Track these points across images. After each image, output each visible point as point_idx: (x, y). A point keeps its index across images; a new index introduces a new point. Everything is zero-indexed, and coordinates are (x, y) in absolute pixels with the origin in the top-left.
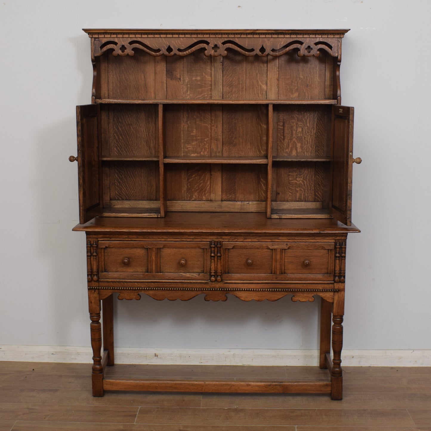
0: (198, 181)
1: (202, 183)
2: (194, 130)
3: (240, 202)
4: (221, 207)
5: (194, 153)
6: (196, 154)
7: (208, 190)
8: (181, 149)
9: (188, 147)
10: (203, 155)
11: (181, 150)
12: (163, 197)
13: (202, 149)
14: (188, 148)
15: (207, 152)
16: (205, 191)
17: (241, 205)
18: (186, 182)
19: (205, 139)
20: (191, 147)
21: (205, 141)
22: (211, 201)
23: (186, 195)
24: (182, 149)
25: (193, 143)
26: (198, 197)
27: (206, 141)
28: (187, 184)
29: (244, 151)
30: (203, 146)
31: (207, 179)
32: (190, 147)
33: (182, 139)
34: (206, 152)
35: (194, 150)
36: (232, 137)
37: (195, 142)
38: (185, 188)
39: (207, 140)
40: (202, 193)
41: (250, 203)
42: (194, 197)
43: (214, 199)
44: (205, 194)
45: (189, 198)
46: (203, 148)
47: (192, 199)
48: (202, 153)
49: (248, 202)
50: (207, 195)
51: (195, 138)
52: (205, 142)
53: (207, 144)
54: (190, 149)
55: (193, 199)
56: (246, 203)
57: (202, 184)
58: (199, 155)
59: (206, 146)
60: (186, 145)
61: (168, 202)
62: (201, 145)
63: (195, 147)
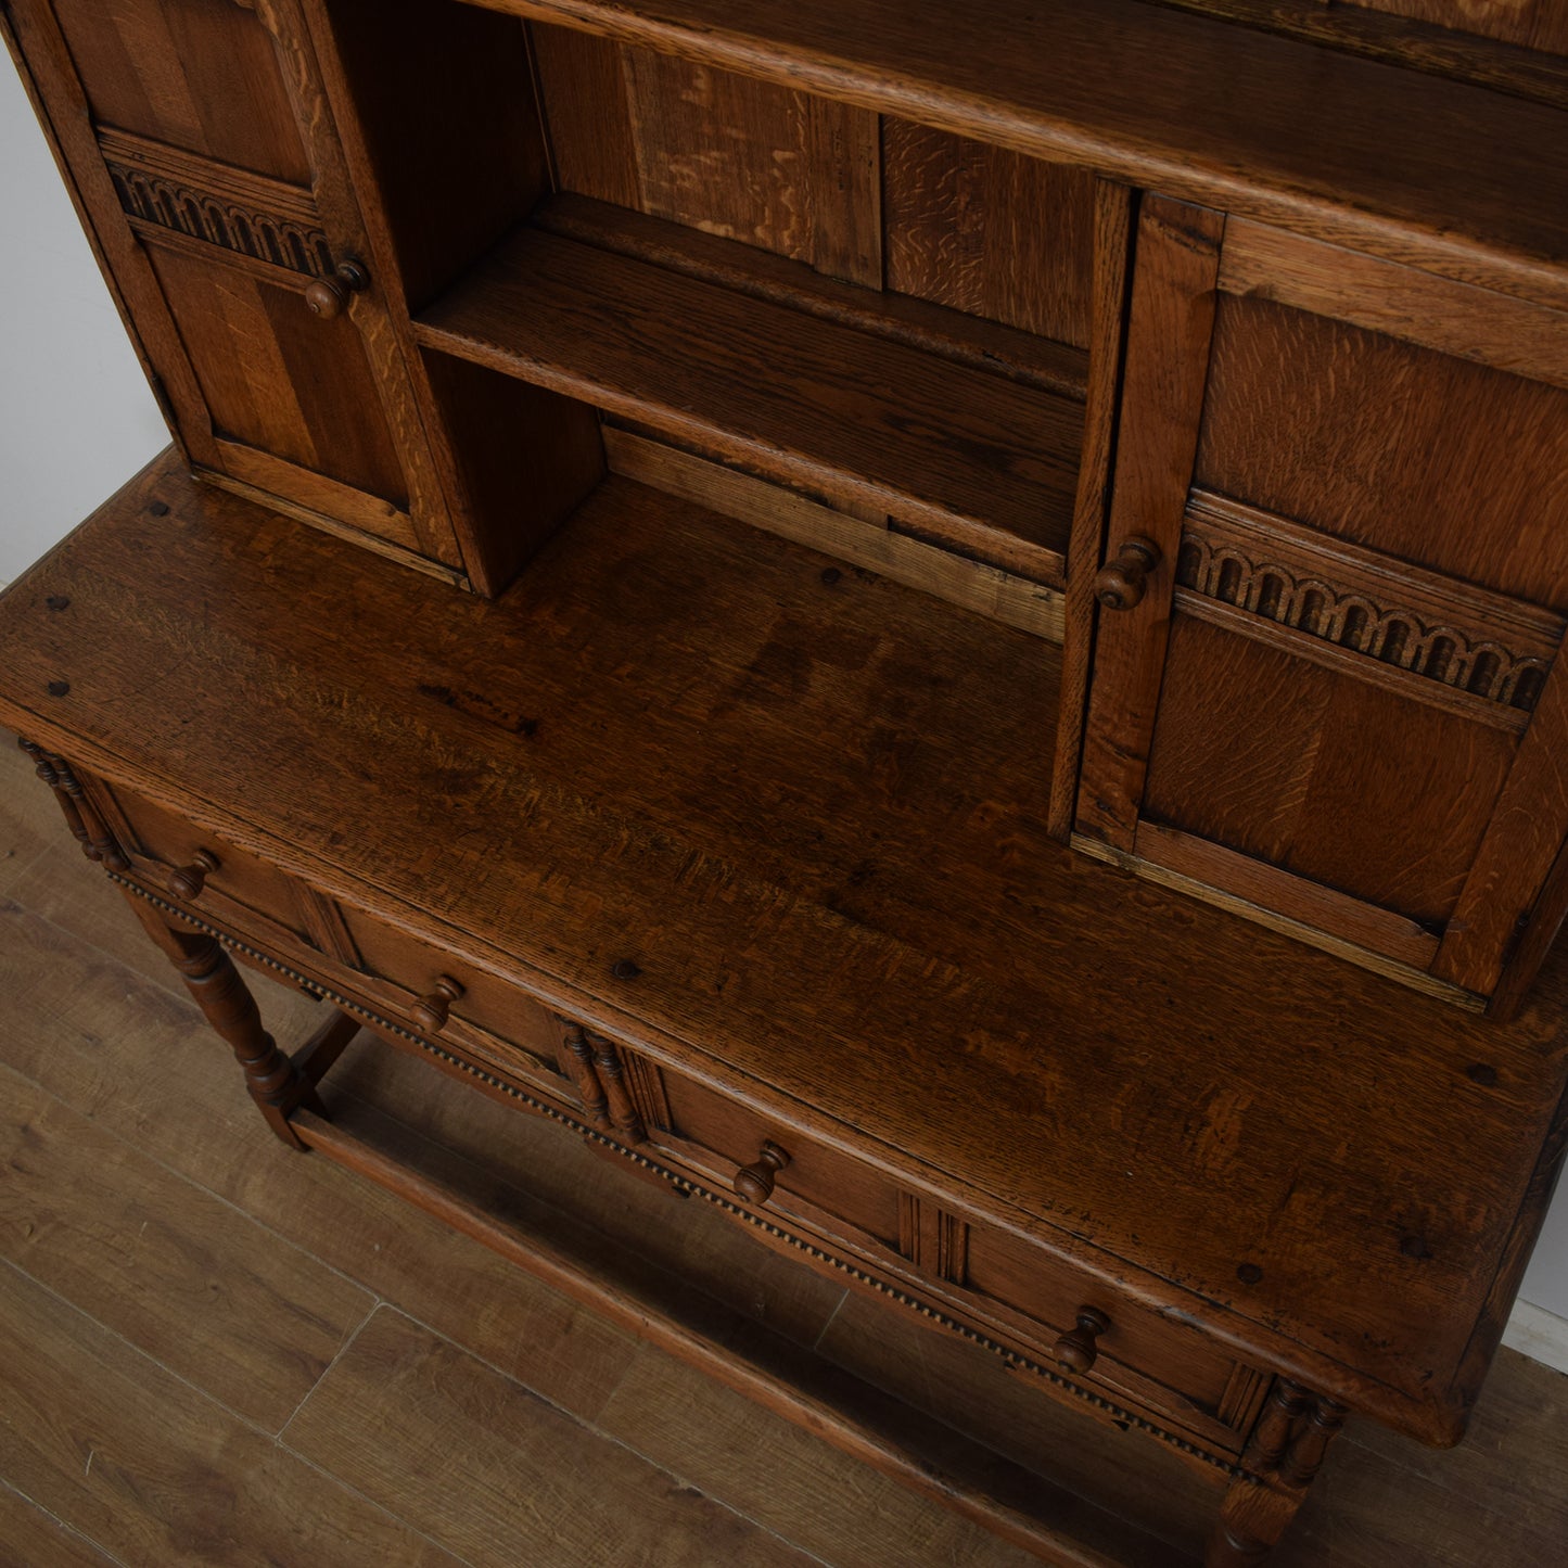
2: (698, 77)
3: (997, 572)
4: (888, 556)
5: (715, 221)
6: (730, 228)
8: (637, 170)
9: (673, 168)
10: (770, 245)
11: (637, 178)
13: (758, 209)
14: (672, 179)
15: (792, 237)
17: (1000, 590)
19: (772, 149)
20: (694, 174)
21: (773, 160)
22: (831, 506)
24: (643, 176)
25: (702, 158)
27: (781, 168)
30: (764, 193)
32: (688, 176)
33: (632, 110)
34: (786, 233)
35: (714, 197)
36: (954, 194)
37: (715, 154)
39: (787, 161)
46: (764, 205)
48: (760, 232)
49: (1042, 590)
51: (707, 129)
52: (776, 173)
53: (790, 190)
54: (687, 184)
56: (1030, 589)
58: (743, 237)
59: (785, 199)
60: (662, 155)
61: (605, 429)
62: (752, 183)
63: (716, 183)
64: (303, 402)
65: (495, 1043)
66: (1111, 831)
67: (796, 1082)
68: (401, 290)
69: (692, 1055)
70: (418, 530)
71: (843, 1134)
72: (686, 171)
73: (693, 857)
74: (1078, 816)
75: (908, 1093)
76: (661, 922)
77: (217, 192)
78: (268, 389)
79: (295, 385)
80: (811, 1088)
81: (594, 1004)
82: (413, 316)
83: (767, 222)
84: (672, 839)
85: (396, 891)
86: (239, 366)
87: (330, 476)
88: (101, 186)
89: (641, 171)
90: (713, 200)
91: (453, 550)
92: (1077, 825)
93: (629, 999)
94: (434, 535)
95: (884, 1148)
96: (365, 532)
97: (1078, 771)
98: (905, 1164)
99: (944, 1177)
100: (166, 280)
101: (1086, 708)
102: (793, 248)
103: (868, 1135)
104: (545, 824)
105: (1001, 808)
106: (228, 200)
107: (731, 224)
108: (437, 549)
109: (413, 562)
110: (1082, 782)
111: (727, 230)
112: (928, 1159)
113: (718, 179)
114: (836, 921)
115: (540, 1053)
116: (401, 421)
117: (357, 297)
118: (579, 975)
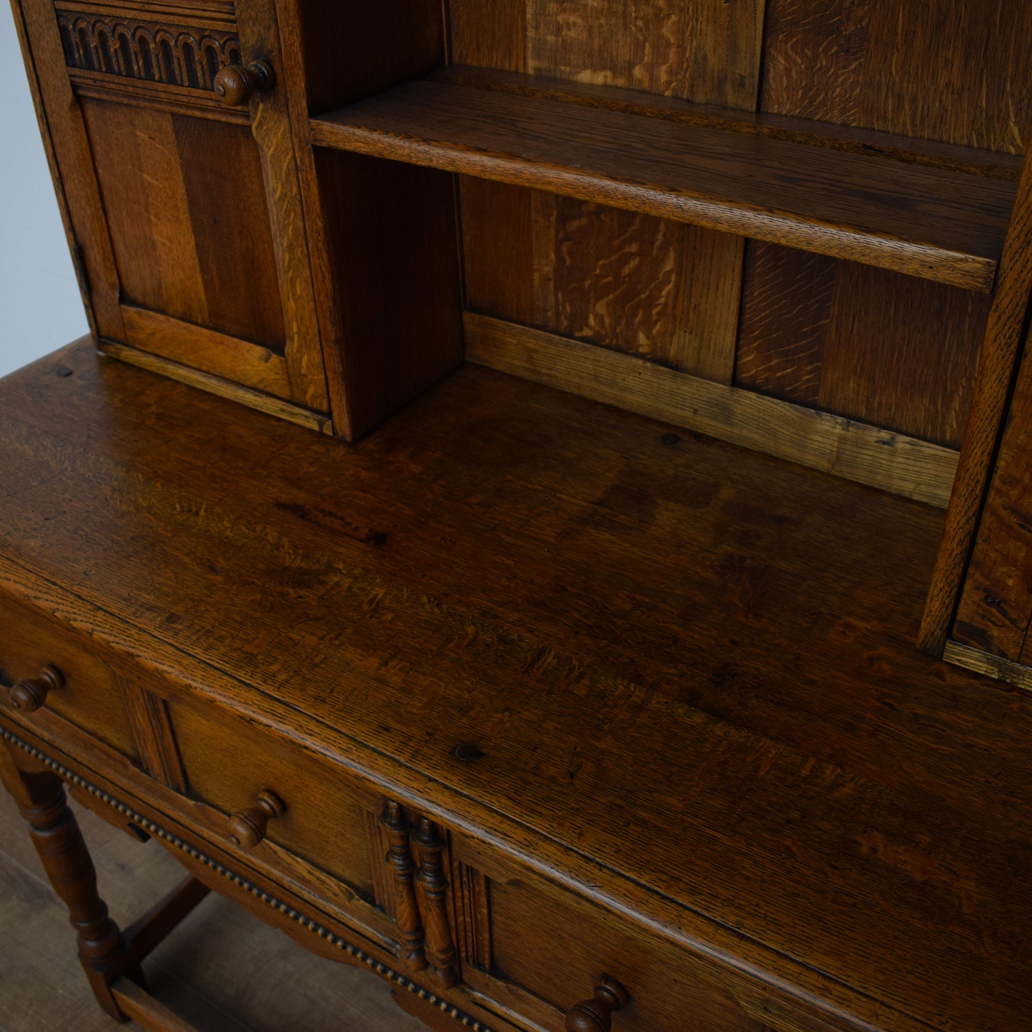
0: (616, 243)
1: (632, 255)
3: (840, 420)
4: (725, 413)
5: (595, 69)
6: (609, 74)
7: (666, 304)
8: (525, 29)
9: (560, 18)
10: (646, 85)
11: (525, 37)
12: (333, 337)
13: (639, 46)
14: (558, 30)
15: (670, 72)
16: (650, 303)
17: (842, 439)
18: (552, 232)
20: (579, 21)
22: (675, 367)
23: (551, 298)
24: (531, 33)
26: (614, 327)
28: (558, 244)
29: (914, 101)
30: (647, 28)
31: (660, 237)
32: (574, 24)
34: (664, 68)
35: (597, 43)
38: (545, 266)
40: (635, 315)
41: (902, 442)
42: (592, 321)
43: (690, 364)
44: (647, 324)
45: (565, 323)
46: (646, 40)
47: (582, 330)
48: (638, 72)
49: (885, 435)
50: (658, 327)
53: (674, 18)
54: (572, 34)
55: (587, 332)
56: (874, 434)
57: (634, 263)
58: (621, 82)
59: (665, 31)
60: (552, 7)
61: (467, 316)
62: (636, 18)
63: (601, 26)
64: (199, 248)
65: (310, 873)
66: (995, 632)
67: (664, 878)
68: (303, 85)
69: (540, 843)
70: (291, 375)
71: (722, 939)
72: (572, 19)
73: (541, 653)
74: (958, 617)
75: (798, 896)
76: (507, 709)
77: (147, 17)
78: (171, 241)
79: (196, 233)
80: (682, 885)
81: (430, 785)
82: (313, 114)
83: (646, 60)
84: (519, 636)
85: (227, 668)
86: (149, 220)
87: (217, 330)
88: (50, 42)
89: (530, 29)
90: (596, 47)
91: (322, 391)
92: (955, 630)
93: (470, 782)
94: (305, 376)
95: (774, 957)
96: (241, 385)
97: (968, 557)
98: (802, 977)
99: (851, 994)
100: (96, 139)
101: (991, 468)
102: (669, 83)
103: (754, 942)
104: (389, 617)
105: (862, 625)
106: (156, 23)
107: (611, 68)
108: (306, 392)
109: (283, 410)
110: (971, 571)
111: (606, 77)
112: (832, 972)
113: (603, 21)
114: (698, 718)
115: (357, 882)
116: (287, 247)
117: (261, 107)
118: (415, 755)
